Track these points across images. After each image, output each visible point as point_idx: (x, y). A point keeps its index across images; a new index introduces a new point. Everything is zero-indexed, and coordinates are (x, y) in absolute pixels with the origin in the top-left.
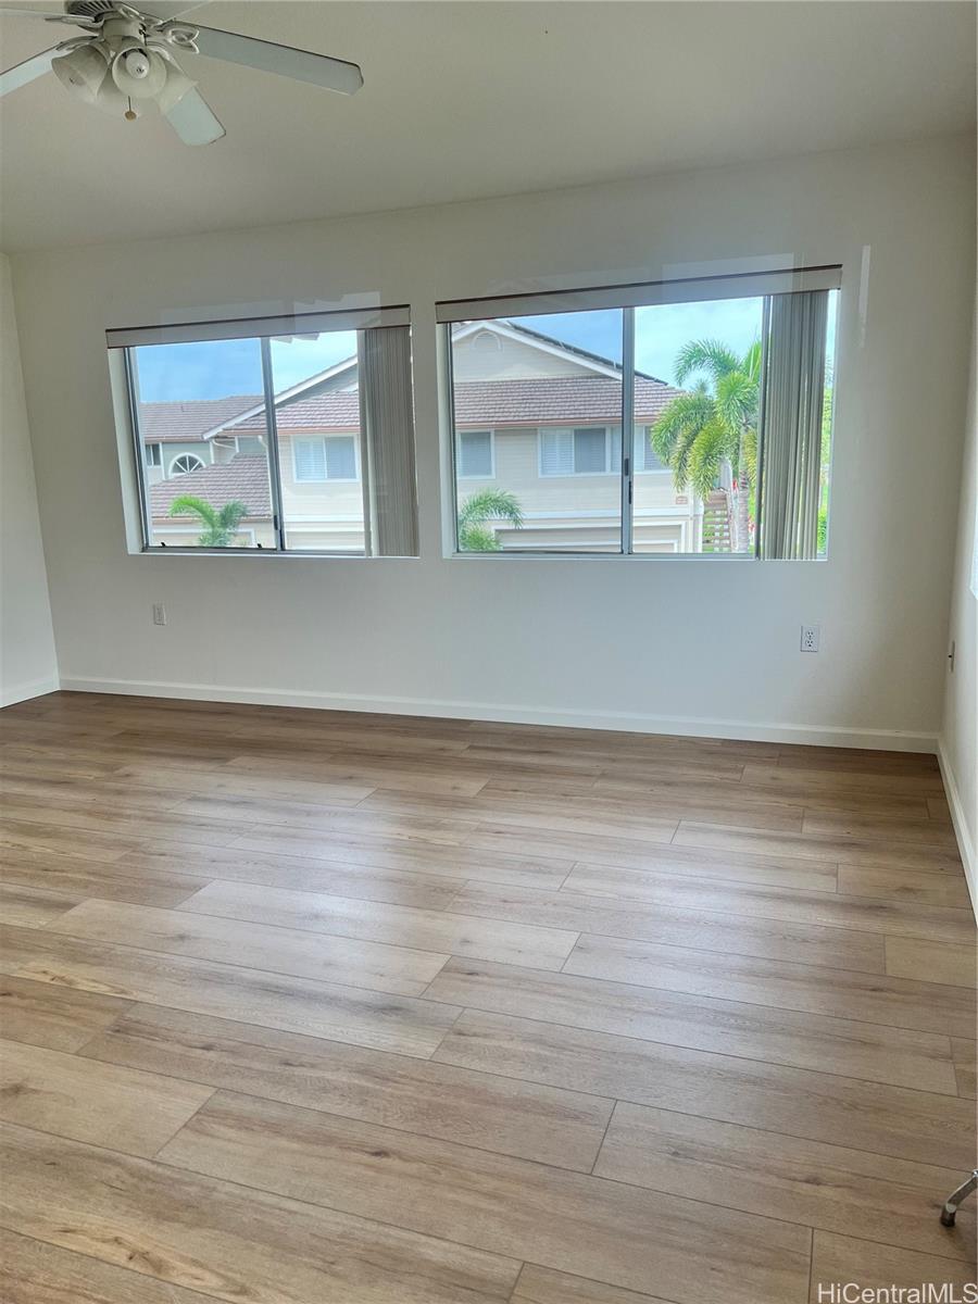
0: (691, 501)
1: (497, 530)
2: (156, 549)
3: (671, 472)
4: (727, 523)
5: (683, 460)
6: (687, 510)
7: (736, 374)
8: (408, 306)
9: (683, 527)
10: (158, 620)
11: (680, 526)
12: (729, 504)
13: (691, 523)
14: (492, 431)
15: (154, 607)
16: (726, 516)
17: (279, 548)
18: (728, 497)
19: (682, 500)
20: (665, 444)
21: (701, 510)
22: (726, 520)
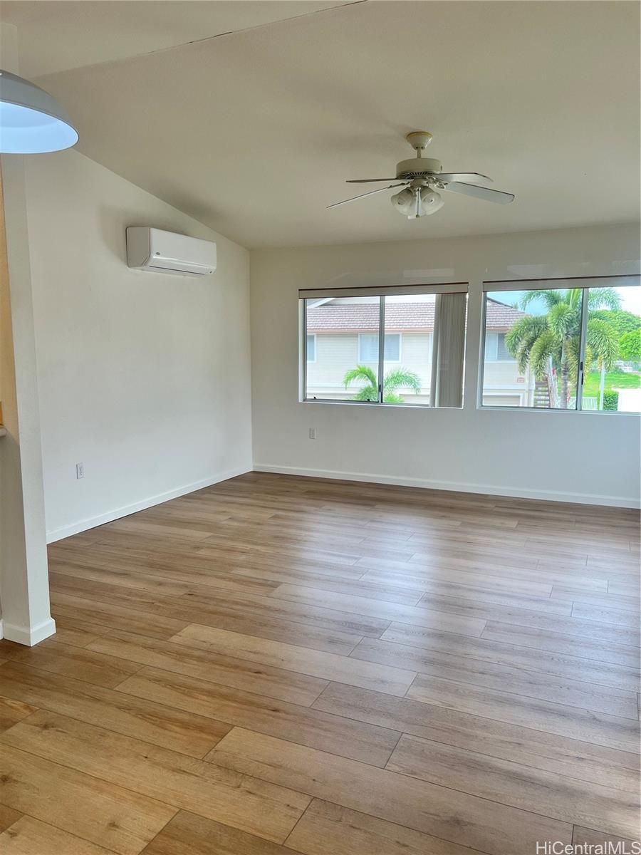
0: (527, 381)
1: (400, 395)
2: (311, 400)
3: (516, 363)
4: (549, 395)
5: (524, 356)
6: (524, 386)
7: (562, 304)
8: (467, 283)
9: (521, 398)
10: (311, 435)
11: (519, 397)
12: (550, 384)
13: (526, 395)
14: (401, 333)
15: (310, 429)
16: (548, 391)
17: (380, 401)
18: (549, 379)
19: (521, 380)
20: (514, 346)
21: (534, 387)
22: (547, 393)
